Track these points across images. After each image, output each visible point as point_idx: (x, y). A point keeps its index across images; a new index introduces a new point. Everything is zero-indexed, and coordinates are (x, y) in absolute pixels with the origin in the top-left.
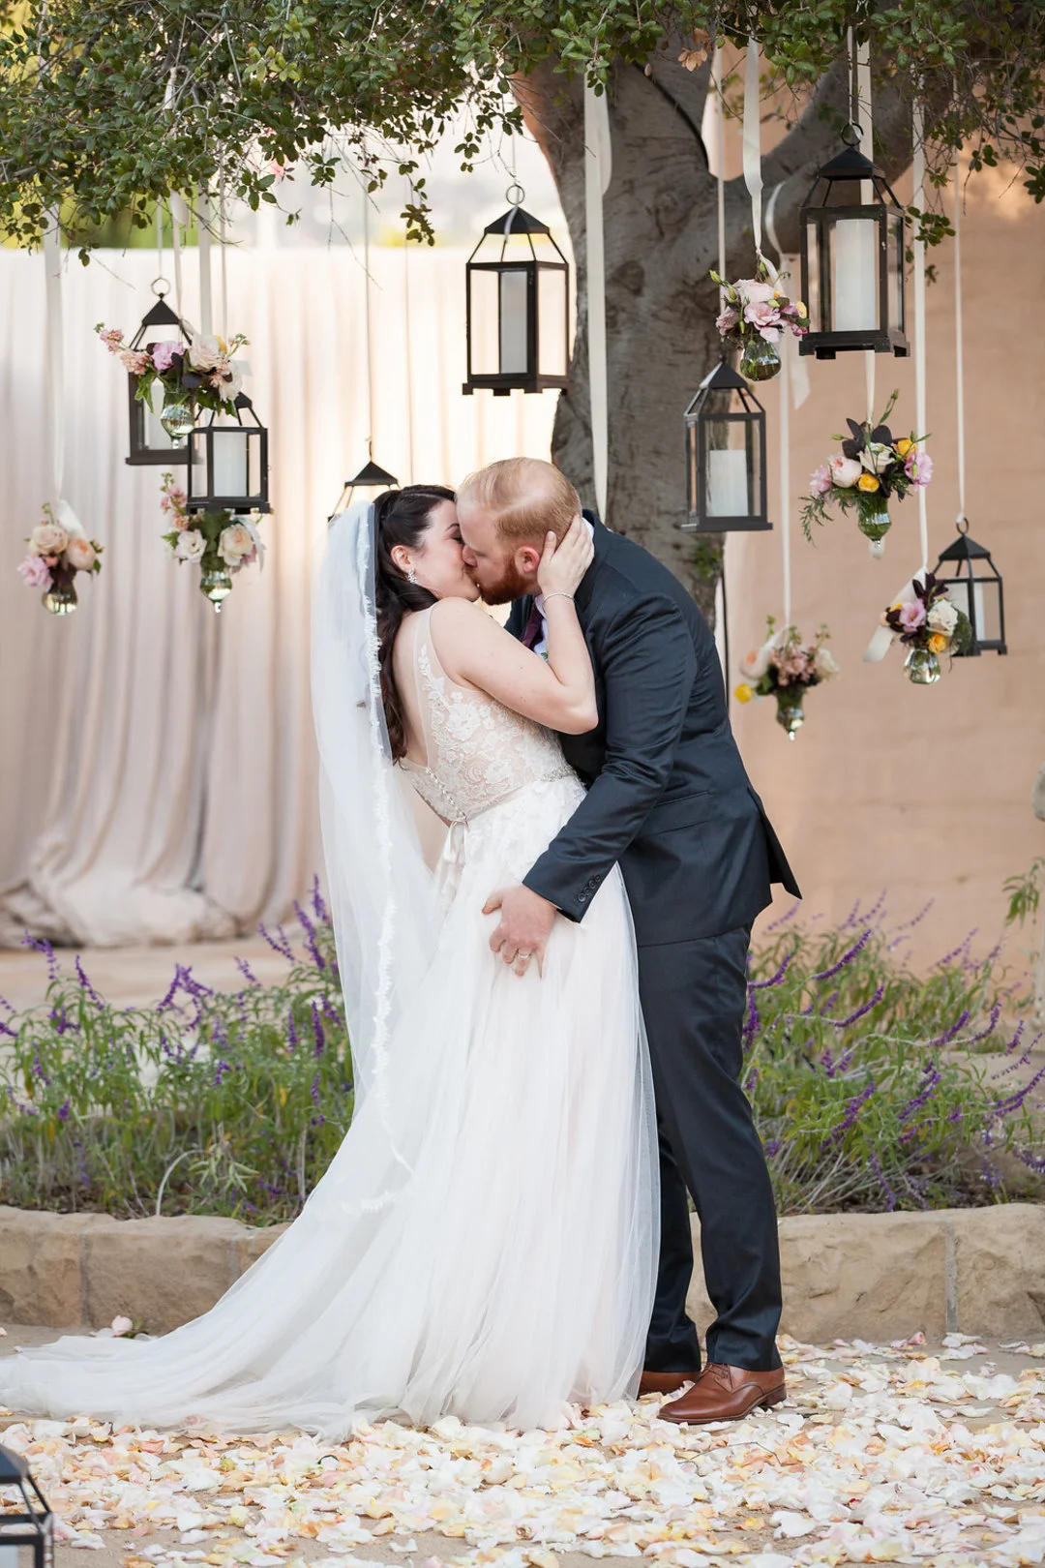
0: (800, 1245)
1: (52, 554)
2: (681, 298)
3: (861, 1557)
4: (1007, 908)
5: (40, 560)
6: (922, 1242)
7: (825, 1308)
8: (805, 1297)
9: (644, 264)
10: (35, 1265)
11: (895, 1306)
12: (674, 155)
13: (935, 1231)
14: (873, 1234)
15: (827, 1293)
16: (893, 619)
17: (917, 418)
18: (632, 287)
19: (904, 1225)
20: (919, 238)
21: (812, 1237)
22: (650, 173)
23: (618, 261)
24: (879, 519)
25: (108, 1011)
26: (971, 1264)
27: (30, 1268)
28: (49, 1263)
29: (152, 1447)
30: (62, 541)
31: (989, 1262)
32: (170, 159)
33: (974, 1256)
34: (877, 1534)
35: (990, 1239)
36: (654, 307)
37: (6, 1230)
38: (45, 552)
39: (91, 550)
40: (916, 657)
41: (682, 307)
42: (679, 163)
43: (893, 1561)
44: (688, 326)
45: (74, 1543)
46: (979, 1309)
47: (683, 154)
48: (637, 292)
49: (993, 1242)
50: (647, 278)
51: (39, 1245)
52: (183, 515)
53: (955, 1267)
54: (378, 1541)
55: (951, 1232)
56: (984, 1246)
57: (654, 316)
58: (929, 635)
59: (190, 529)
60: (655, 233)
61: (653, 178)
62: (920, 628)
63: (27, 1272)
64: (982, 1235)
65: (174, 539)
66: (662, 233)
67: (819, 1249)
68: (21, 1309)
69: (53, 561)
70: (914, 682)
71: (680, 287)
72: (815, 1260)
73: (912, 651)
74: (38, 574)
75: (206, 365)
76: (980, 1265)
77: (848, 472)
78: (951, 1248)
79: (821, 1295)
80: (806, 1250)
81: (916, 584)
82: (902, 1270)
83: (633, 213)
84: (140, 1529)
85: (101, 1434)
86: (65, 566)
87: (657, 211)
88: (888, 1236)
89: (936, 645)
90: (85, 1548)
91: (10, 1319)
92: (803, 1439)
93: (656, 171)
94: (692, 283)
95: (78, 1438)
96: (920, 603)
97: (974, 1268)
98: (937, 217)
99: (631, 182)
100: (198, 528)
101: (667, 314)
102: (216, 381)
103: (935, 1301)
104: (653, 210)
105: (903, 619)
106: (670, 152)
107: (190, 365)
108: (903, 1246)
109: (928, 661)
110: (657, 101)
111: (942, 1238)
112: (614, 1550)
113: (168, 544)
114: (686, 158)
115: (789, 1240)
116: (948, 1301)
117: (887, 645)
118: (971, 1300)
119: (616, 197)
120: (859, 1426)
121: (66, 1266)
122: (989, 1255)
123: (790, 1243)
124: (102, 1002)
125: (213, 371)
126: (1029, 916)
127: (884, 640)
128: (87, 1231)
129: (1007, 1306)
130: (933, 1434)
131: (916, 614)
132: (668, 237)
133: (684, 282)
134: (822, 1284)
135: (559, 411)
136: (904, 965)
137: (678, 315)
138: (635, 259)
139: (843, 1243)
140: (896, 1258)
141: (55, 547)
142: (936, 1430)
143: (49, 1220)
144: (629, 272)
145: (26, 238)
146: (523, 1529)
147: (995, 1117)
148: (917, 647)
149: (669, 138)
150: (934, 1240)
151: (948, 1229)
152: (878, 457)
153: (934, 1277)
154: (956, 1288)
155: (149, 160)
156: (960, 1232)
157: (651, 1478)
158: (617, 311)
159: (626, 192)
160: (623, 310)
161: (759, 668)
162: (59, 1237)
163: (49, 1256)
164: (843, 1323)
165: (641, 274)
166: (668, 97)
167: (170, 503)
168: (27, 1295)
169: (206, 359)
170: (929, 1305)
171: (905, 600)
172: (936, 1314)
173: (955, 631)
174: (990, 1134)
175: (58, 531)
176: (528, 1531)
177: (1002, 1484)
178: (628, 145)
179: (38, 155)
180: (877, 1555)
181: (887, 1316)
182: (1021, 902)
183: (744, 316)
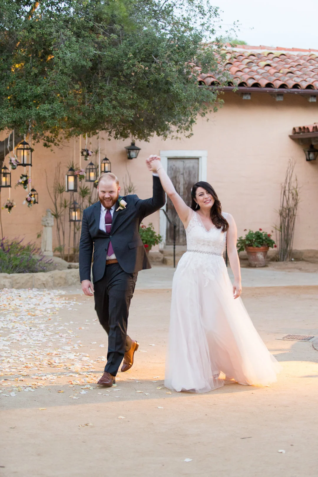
0: (15, 277)
4: (37, 236)
6: (30, 277)
7: (18, 285)
11: (27, 285)
13: (32, 276)
14: (24, 276)
16: (27, 199)
17: (29, 175)
19: (28, 275)
20: (30, 151)
21: (17, 276)
24: (26, 187)
35: (38, 276)
40: (29, 204)
46: (37, 285)
53: (34, 280)
62: (30, 200)
70: (28, 207)
72: (17, 279)
76: (37, 280)
77: (21, 181)
78: (34, 278)
82: (28, 280)
88: (26, 276)
89: (32, 203)
96: (30, 197)
98: (32, 149)
105: (28, 199)
108: (28, 277)
116: (33, 284)
126: (40, 238)
127: (25, 202)
129: (40, 285)
134: (18, 282)
139: (20, 277)
140: (26, 279)
147: (38, 262)
152: (25, 179)
153: (31, 281)
154: (34, 282)
156: (35, 276)
161: (5, 205)
170: (31, 285)
171: (28, 196)
173: (34, 201)
182: (39, 236)
183: (11, 162)
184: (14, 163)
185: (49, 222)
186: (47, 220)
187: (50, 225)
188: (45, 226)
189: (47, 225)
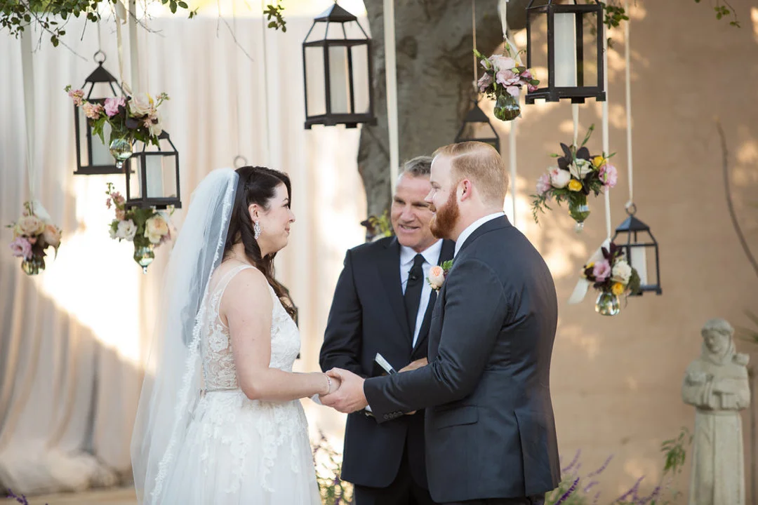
1: (33, 236)
5: (26, 240)
9: (418, 38)
16: (589, 274)
18: (410, 53)
23: (400, 36)
24: (581, 209)
30: (39, 227)
36: (424, 67)
38: (28, 235)
39: (57, 232)
40: (603, 298)
41: (442, 66)
48: (413, 56)
50: (419, 47)
52: (122, 210)
57: (425, 72)
58: (613, 283)
59: (126, 219)
60: (424, 18)
62: (607, 279)
65: (115, 226)
66: (429, 17)
69: (34, 241)
70: (602, 314)
71: (441, 53)
73: (601, 293)
74: (24, 249)
75: (141, 113)
77: (562, 178)
81: (604, 250)
86: (41, 243)
87: (426, 2)
89: (618, 290)
94: (450, 50)
96: (606, 263)
98: (617, 8)
100: (131, 219)
101: (434, 71)
102: (148, 123)
104: (423, 2)
105: (596, 273)
107: (130, 113)
109: (611, 301)
113: (111, 229)
117: (585, 290)
125: (146, 116)
126: (678, 467)
127: (583, 286)
131: (604, 269)
132: (433, 19)
133: (444, 50)
135: (362, 136)
137: (440, 71)
138: (412, 34)
141: (36, 231)
144: (408, 43)
145: (14, 27)
148: (604, 291)
152: (581, 168)
160: (405, 69)
165: (415, 46)
167: (112, 202)
169: (141, 108)
171: (596, 261)
173: (629, 280)
175: (37, 221)
182: (673, 458)
183: (496, 79)
184: (512, 85)
185: (721, 387)
186: (711, 378)
187: (727, 402)
188: (705, 408)
189: (713, 402)
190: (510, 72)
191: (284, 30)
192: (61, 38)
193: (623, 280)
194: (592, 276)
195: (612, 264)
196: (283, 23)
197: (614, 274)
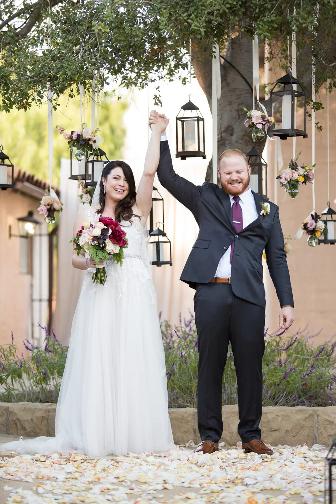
0: (268, 415)
1: (48, 205)
2: (245, 136)
3: (269, 488)
5: (45, 206)
6: (307, 415)
7: (276, 435)
8: (269, 431)
9: (234, 126)
10: (33, 418)
11: (298, 435)
12: (244, 94)
13: (311, 412)
14: (291, 412)
15: (276, 430)
18: (230, 133)
19: (301, 410)
20: (313, 108)
21: (272, 412)
22: (237, 99)
23: (225, 124)
25: (61, 346)
26: (322, 423)
27: (32, 419)
28: (37, 417)
29: (58, 462)
30: (51, 201)
31: (328, 423)
32: (76, 71)
33: (323, 421)
34: (276, 483)
35: (328, 415)
36: (237, 139)
37: (25, 408)
38: (46, 204)
39: (60, 204)
40: (311, 238)
41: (245, 139)
42: (245, 96)
43: (279, 490)
44: (247, 145)
45: (23, 480)
46: (325, 437)
47: (247, 94)
48: (232, 135)
49: (329, 416)
50: (235, 130)
51: (35, 412)
52: (84, 189)
53: (317, 424)
54: (119, 482)
55: (316, 413)
56: (327, 418)
57: (237, 142)
58: (316, 231)
59: (86, 193)
60: (237, 117)
61: (238, 100)
62: (314, 229)
63: (30, 420)
64: (326, 414)
65: (81, 197)
67: (274, 416)
68: (29, 432)
69: (48, 207)
70: (310, 246)
71: (245, 133)
72: (273, 420)
73: (310, 236)
74: (44, 211)
75: (87, 137)
76: (325, 423)
78: (316, 418)
79: (274, 431)
80: (270, 416)
81: (312, 215)
82: (300, 424)
83: (231, 111)
84: (46, 478)
85: (43, 459)
86: (52, 209)
87: (238, 110)
88: (296, 413)
89: (318, 234)
90: (27, 482)
91: (25, 435)
92: (261, 464)
93: (238, 99)
94: (248, 132)
95: (36, 460)
96: (313, 221)
97: (323, 424)
98: (318, 103)
99: (230, 102)
100: (89, 193)
101: (240, 141)
102: (91, 143)
103: (311, 434)
104: (237, 110)
105: (308, 226)
106: (243, 93)
107: (83, 138)
108: (300, 416)
109: (314, 240)
110: (239, 78)
111: (313, 415)
112: (192, 486)
113: (80, 198)
114: (248, 95)
115: (265, 413)
116: (315, 434)
117: (302, 234)
118: (322, 434)
119: (226, 106)
120: (279, 462)
121: (42, 418)
122: (327, 420)
123: (265, 414)
124: (60, 343)
125: (90, 139)
127: (301, 233)
128: (49, 408)
129: (333, 436)
130: (302, 464)
131: (312, 224)
132: (241, 118)
133: (246, 132)
134: (275, 427)
135: (207, 171)
136: (312, 345)
137: (244, 141)
138: (231, 125)
139: (282, 415)
140: (298, 420)
141: (49, 203)
142: (303, 463)
143: (38, 405)
144: (230, 129)
145: (38, 103)
146: (165, 480)
147: (333, 381)
148: (311, 235)
149: (242, 89)
150: (310, 415)
151: (315, 412)
153: (310, 427)
154: (317, 430)
155: (70, 71)
156: (319, 413)
157: (210, 471)
158: (226, 140)
159: (229, 105)
160: (227, 140)
162: (40, 410)
163: (37, 415)
164: (281, 440)
165: (233, 129)
166: (242, 76)
167: (80, 186)
168: (31, 428)
169: (87, 135)
170: (309, 435)
171: (309, 220)
172: (311, 438)
173: (324, 230)
174: (331, 387)
175: (50, 198)
176: (166, 481)
177: (320, 475)
178: (230, 91)
179: (39, 74)
180: (274, 488)
181: (296, 438)
183: (252, 121)
184: (259, 123)
190: (258, 118)
191: (161, 106)
192: (57, 107)
193: (321, 229)
194: (306, 227)
195: (316, 222)
196: (161, 103)
197: (317, 227)
